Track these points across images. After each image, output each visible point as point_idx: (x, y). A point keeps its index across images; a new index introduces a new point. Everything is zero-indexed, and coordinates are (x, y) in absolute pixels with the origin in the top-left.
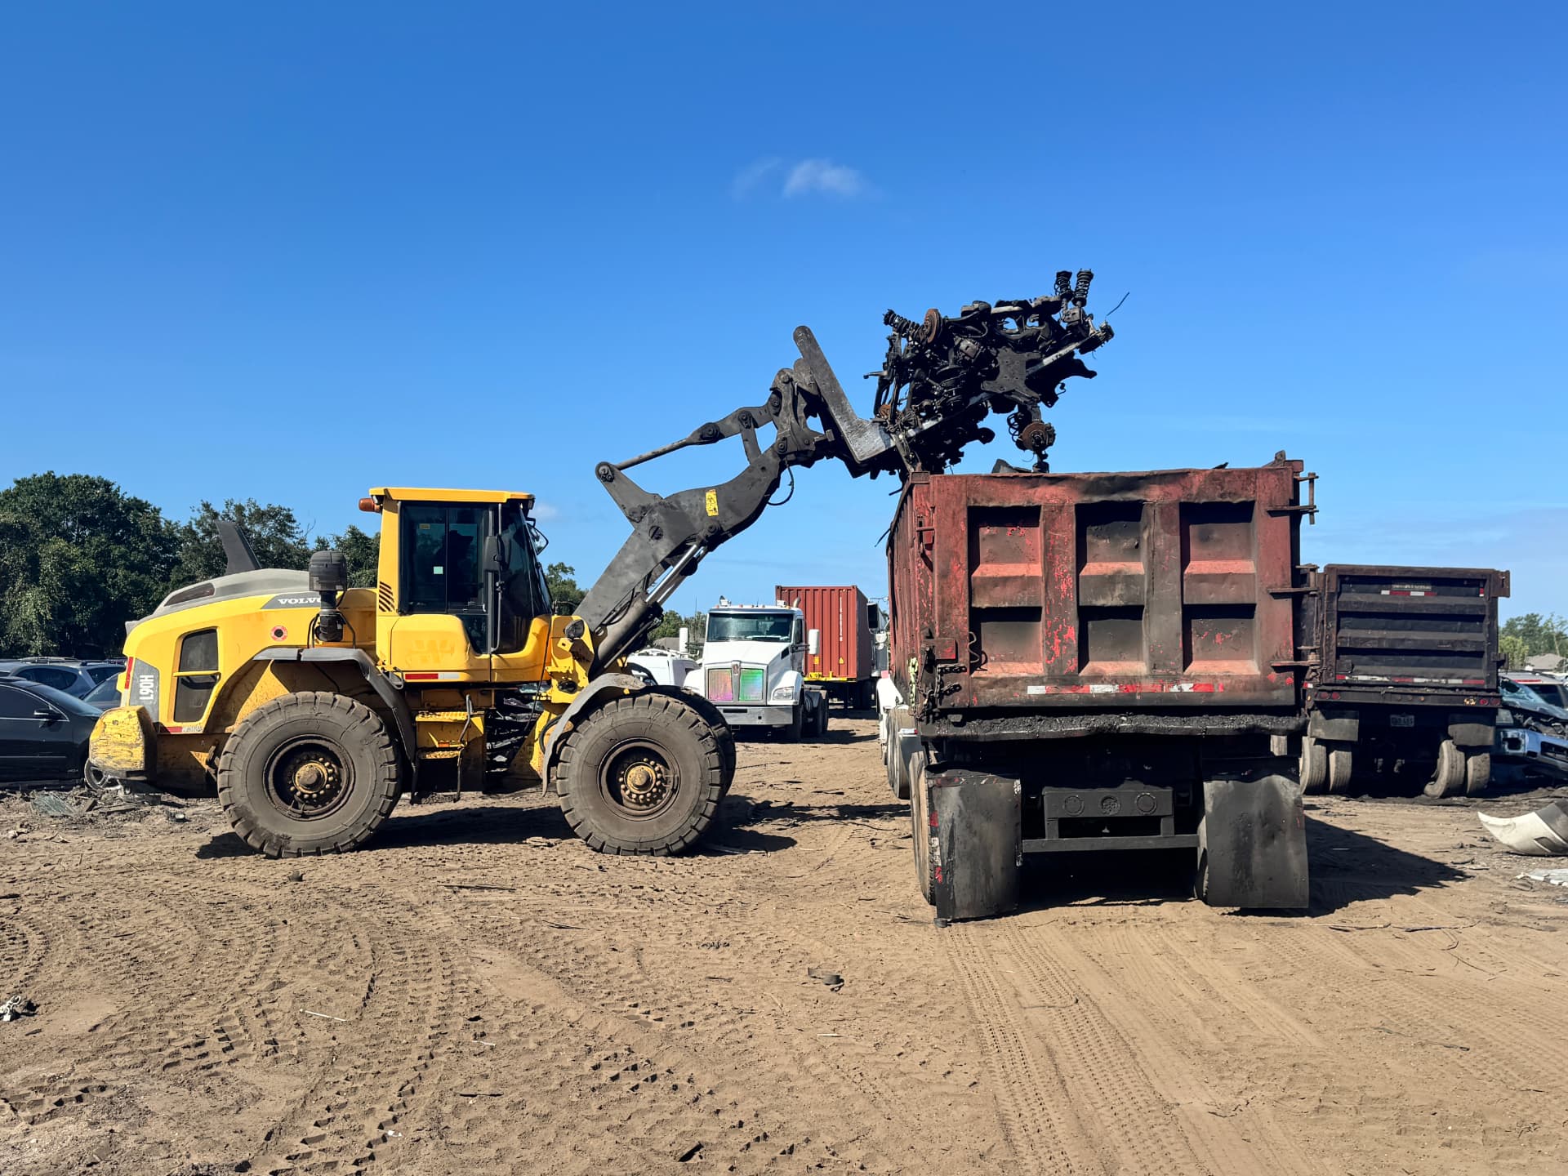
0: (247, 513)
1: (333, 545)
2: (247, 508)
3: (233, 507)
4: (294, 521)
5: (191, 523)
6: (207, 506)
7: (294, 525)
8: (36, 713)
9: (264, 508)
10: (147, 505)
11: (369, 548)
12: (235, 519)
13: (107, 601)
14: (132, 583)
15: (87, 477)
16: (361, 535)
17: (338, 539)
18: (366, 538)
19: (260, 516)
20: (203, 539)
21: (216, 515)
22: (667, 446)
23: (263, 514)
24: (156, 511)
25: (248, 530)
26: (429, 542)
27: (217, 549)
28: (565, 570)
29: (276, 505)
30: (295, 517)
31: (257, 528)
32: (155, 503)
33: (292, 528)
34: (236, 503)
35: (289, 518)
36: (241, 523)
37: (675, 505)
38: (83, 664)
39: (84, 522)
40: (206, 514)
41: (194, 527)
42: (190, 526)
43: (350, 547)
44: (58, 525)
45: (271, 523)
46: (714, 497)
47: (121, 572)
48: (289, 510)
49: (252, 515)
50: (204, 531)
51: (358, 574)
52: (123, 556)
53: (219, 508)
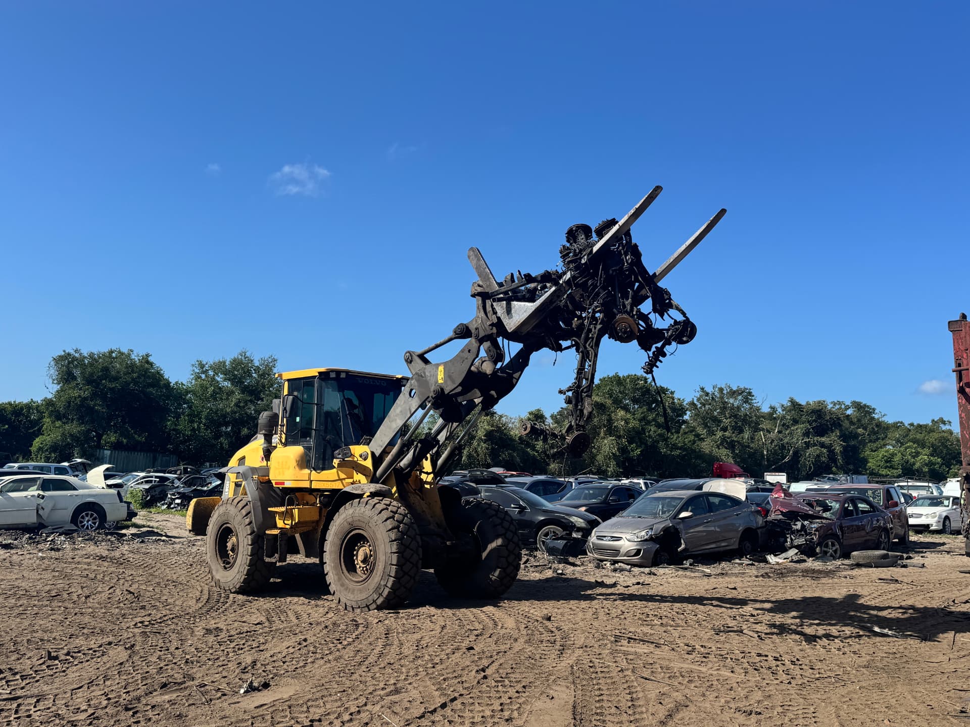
0: (725, 392)
1: (780, 410)
2: (725, 389)
3: (717, 389)
4: (753, 396)
5: (693, 399)
6: (702, 389)
7: (753, 398)
8: (512, 506)
9: (735, 389)
10: (667, 390)
11: (802, 411)
12: (718, 396)
13: (646, 444)
14: (660, 435)
15: (635, 375)
16: (797, 403)
17: (783, 406)
18: (800, 405)
19: (733, 393)
20: (701, 408)
21: (707, 394)
22: (442, 340)
23: (734, 392)
24: (672, 393)
25: (726, 402)
26: (843, 407)
27: (708, 414)
28: (944, 422)
29: (742, 387)
30: (753, 393)
31: (731, 401)
32: (671, 388)
33: (752, 400)
34: (719, 386)
35: (750, 394)
36: (722, 398)
37: (423, 375)
38: (576, 479)
39: (635, 401)
40: (702, 393)
41: (695, 402)
42: (693, 401)
43: (790, 411)
44: (621, 402)
45: (740, 397)
46: (443, 370)
47: (653, 428)
48: (750, 389)
49: (727, 393)
50: (701, 404)
51: (796, 427)
52: (654, 420)
53: (709, 390)
